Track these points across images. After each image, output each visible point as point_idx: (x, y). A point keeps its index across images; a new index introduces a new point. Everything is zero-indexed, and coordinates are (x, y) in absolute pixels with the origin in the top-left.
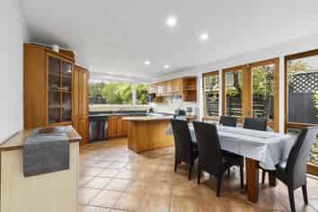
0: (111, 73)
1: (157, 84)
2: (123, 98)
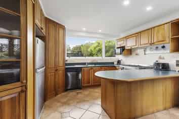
0: (84, 29)
1: (127, 38)
2: (94, 52)
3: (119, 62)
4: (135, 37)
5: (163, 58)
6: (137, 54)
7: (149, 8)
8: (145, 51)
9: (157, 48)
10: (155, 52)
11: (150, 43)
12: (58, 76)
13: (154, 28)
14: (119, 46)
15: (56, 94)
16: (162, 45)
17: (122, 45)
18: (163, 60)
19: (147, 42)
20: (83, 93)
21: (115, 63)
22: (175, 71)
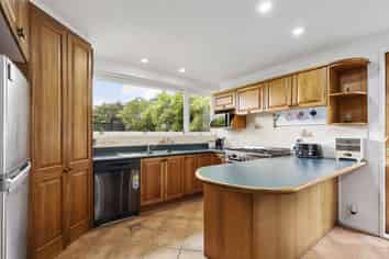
3: (219, 143)
4: (257, 92)
5: (310, 135)
6: (257, 127)
7: (298, 32)
8: (275, 120)
9: (301, 114)
10: (296, 122)
11: (289, 103)
12: (73, 187)
13: (297, 74)
14: (221, 108)
15: (66, 242)
16: (311, 109)
17: (228, 107)
18: (309, 138)
19: (283, 102)
20: (146, 224)
21: (212, 145)
22: (334, 159)
